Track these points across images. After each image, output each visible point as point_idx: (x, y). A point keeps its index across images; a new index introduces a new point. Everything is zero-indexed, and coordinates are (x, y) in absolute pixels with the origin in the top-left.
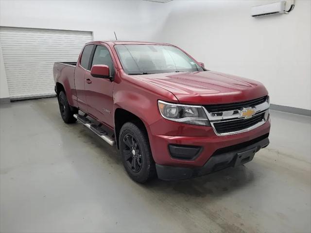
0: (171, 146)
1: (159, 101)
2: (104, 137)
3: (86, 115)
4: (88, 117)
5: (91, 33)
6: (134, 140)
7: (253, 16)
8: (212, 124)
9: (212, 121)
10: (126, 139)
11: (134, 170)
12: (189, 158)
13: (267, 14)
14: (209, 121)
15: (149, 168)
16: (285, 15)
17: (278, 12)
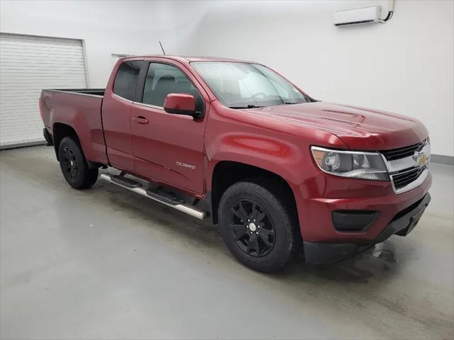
0: (335, 213)
1: (313, 148)
2: (181, 207)
3: (123, 174)
4: (128, 176)
5: (81, 42)
6: (258, 208)
7: (337, 25)
8: (391, 176)
9: (392, 173)
10: (237, 208)
11: (254, 254)
12: (359, 229)
13: (356, 23)
14: (388, 174)
15: (290, 249)
16: (380, 24)
17: (372, 21)
